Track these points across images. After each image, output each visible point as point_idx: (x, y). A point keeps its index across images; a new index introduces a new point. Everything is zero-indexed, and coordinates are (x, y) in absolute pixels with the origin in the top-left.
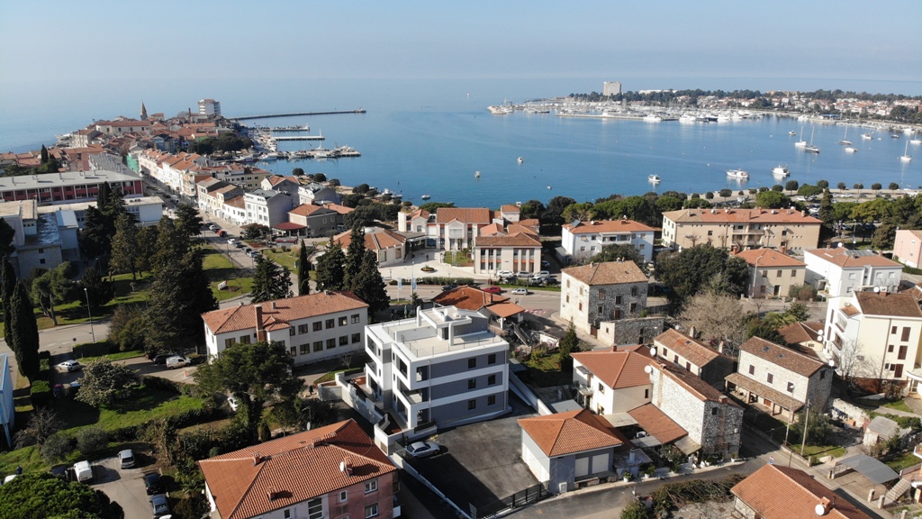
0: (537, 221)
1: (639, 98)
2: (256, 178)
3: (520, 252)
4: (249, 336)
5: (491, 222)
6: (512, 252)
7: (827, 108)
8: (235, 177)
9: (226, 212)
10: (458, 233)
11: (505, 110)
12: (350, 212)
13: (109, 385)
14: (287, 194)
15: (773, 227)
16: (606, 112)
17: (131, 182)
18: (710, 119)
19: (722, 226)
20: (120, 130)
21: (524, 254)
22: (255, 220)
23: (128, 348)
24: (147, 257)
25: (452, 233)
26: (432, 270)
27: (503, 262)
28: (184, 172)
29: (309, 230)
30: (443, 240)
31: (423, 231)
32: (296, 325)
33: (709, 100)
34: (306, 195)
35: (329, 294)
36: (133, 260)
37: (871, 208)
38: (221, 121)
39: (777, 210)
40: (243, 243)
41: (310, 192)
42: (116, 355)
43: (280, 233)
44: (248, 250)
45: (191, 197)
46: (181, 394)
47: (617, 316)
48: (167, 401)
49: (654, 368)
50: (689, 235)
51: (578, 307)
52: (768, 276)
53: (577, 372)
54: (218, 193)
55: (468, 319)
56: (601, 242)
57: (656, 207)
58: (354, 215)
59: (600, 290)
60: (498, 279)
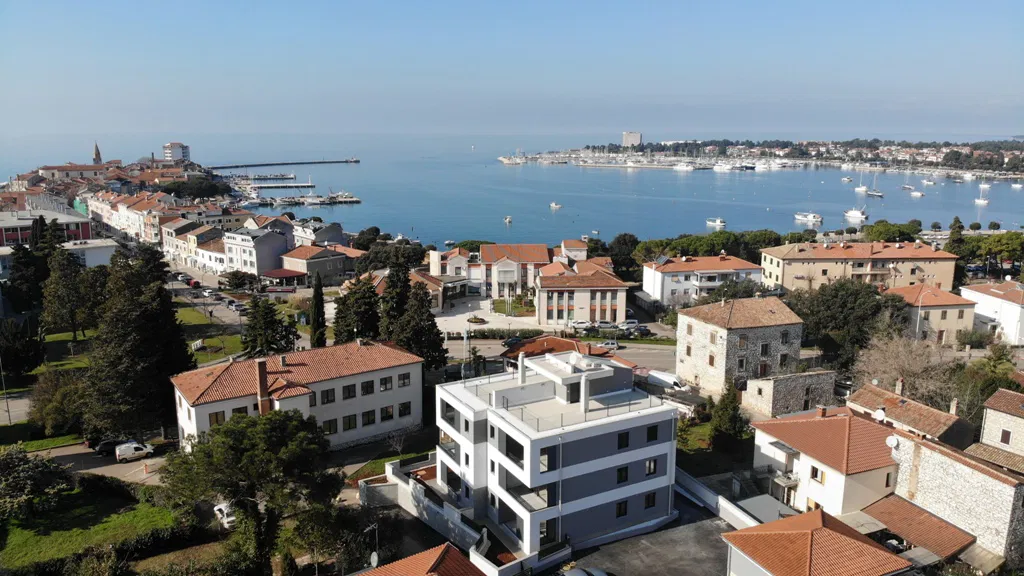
0: (609, 259)
1: (662, 149)
2: (237, 220)
3: (598, 295)
4: (246, 407)
5: (551, 261)
6: (588, 295)
7: (870, 156)
8: (211, 219)
9: (200, 259)
10: (509, 275)
11: (518, 161)
12: (364, 254)
13: (22, 490)
14: (280, 233)
15: (900, 263)
16: (631, 163)
17: (77, 225)
18: (747, 168)
19: (839, 264)
20: (67, 175)
21: (603, 297)
22: (238, 266)
23: (59, 431)
24: (91, 309)
25: (502, 275)
26: (482, 321)
27: (576, 308)
28: (145, 213)
29: (309, 277)
30: (489, 285)
31: (464, 273)
32: (319, 389)
33: (740, 150)
34: (303, 236)
35: (365, 344)
36: (72, 314)
37: (1004, 241)
38: (192, 166)
39: (902, 244)
40: (223, 295)
41: (309, 231)
42: (41, 441)
43: (271, 282)
44: (231, 303)
45: (154, 244)
46: (138, 502)
47: (763, 372)
48: (116, 513)
49: (901, 439)
50: (799, 275)
51: (708, 361)
52: (931, 318)
53: (763, 451)
54: (189, 236)
55: (607, 368)
56: (697, 284)
57: (746, 244)
58: (368, 258)
59: (740, 336)
60: (573, 331)
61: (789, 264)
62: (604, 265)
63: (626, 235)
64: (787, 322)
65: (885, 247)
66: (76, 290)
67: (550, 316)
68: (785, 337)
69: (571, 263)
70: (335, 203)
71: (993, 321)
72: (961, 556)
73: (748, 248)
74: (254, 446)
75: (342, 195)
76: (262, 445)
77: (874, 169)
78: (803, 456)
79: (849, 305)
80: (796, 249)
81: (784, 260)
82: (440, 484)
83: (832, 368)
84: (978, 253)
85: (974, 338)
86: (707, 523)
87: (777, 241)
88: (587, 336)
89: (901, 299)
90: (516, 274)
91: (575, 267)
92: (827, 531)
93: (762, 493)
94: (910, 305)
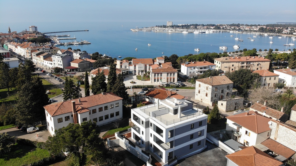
0: (171, 63)
1: (178, 27)
2: (55, 51)
3: (169, 74)
4: (69, 116)
5: (154, 64)
6: (166, 74)
7: (237, 29)
8: (47, 51)
9: (44, 63)
10: (141, 68)
11: (137, 30)
12: (96, 62)
14: (69, 55)
15: (254, 63)
16: (170, 31)
17: (6, 53)
18: (203, 32)
19: (237, 63)
20: (1, 37)
21: (171, 75)
22: (57, 66)
24: (14, 81)
25: (139, 68)
26: (135, 83)
27: (163, 78)
28: (26, 49)
29: (79, 69)
30: (135, 71)
31: (127, 68)
33: (201, 27)
34: (76, 56)
35: (104, 94)
36: (7, 83)
37: (283, 56)
38: (38, 33)
39: (255, 57)
40: (53, 75)
41: (78, 54)
43: (68, 70)
44: (56, 78)
45: (29, 58)
46: (36, 147)
47: (221, 98)
48: (30, 151)
49: (273, 122)
50: (226, 66)
51: (205, 95)
52: (266, 80)
53: (229, 125)
54: (41, 56)
55: (186, 104)
56: (197, 70)
57: (209, 57)
58: (97, 63)
59: (215, 88)
60: (162, 85)
61: (223, 63)
62: (169, 65)
63: (174, 55)
64: (229, 83)
65: (250, 58)
66: (8, 75)
67: (155, 81)
68: (228, 87)
69: (160, 64)
70: (83, 44)
71: (284, 80)
72: (292, 157)
73: (210, 58)
74: (79, 135)
75: (85, 42)
76: (82, 135)
77: (239, 32)
78: (243, 127)
79: (244, 77)
80: (225, 59)
81: (221, 62)
82: (132, 139)
83: (242, 97)
84: (275, 59)
85: (279, 86)
86: (216, 149)
87: (218, 57)
88: (167, 87)
89: (258, 75)
90: (143, 67)
91: (161, 66)
92: (258, 154)
93: (230, 139)
94: (261, 76)
